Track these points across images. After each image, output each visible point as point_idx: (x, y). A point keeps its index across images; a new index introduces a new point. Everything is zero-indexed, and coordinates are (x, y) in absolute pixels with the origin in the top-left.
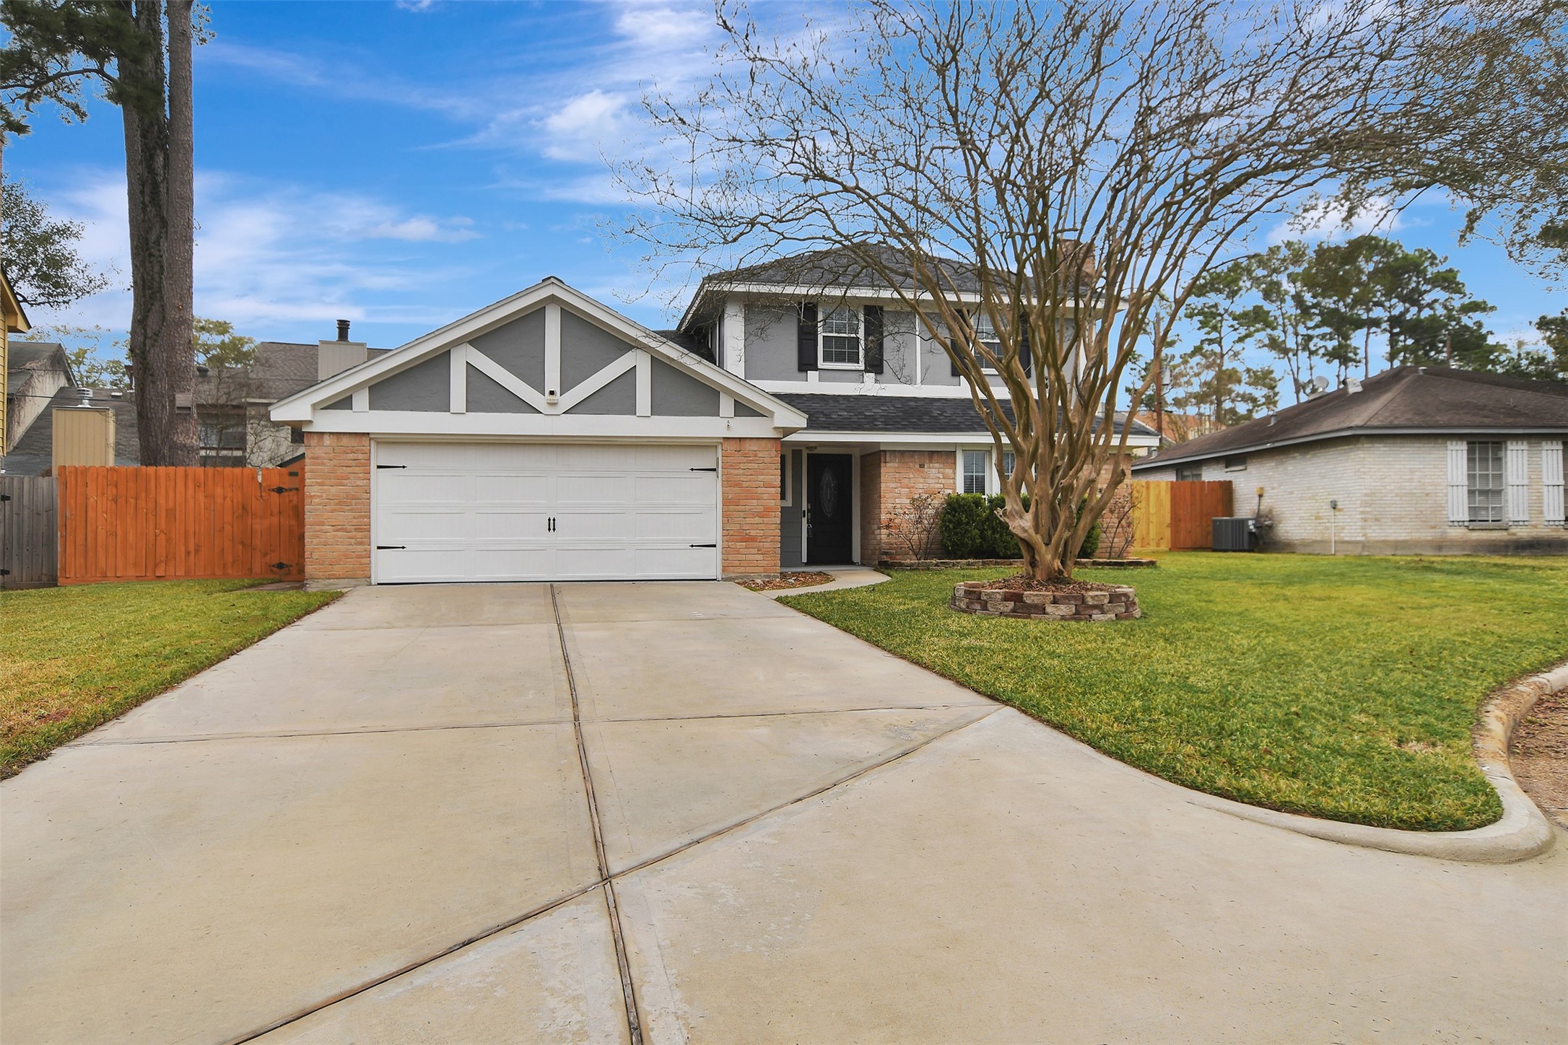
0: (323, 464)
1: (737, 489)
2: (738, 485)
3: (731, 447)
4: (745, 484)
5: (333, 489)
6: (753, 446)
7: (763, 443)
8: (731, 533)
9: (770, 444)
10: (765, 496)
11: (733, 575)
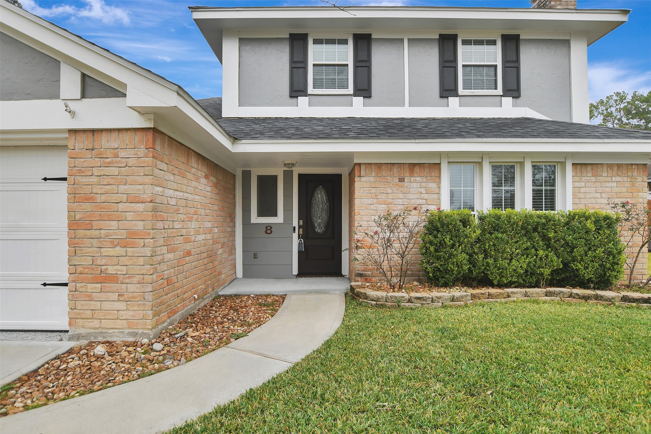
1: (88, 206)
2: (88, 199)
3: (81, 143)
4: (100, 199)
6: (113, 142)
7: (127, 136)
8: (80, 269)
9: (138, 136)
10: (129, 216)
11: (83, 331)
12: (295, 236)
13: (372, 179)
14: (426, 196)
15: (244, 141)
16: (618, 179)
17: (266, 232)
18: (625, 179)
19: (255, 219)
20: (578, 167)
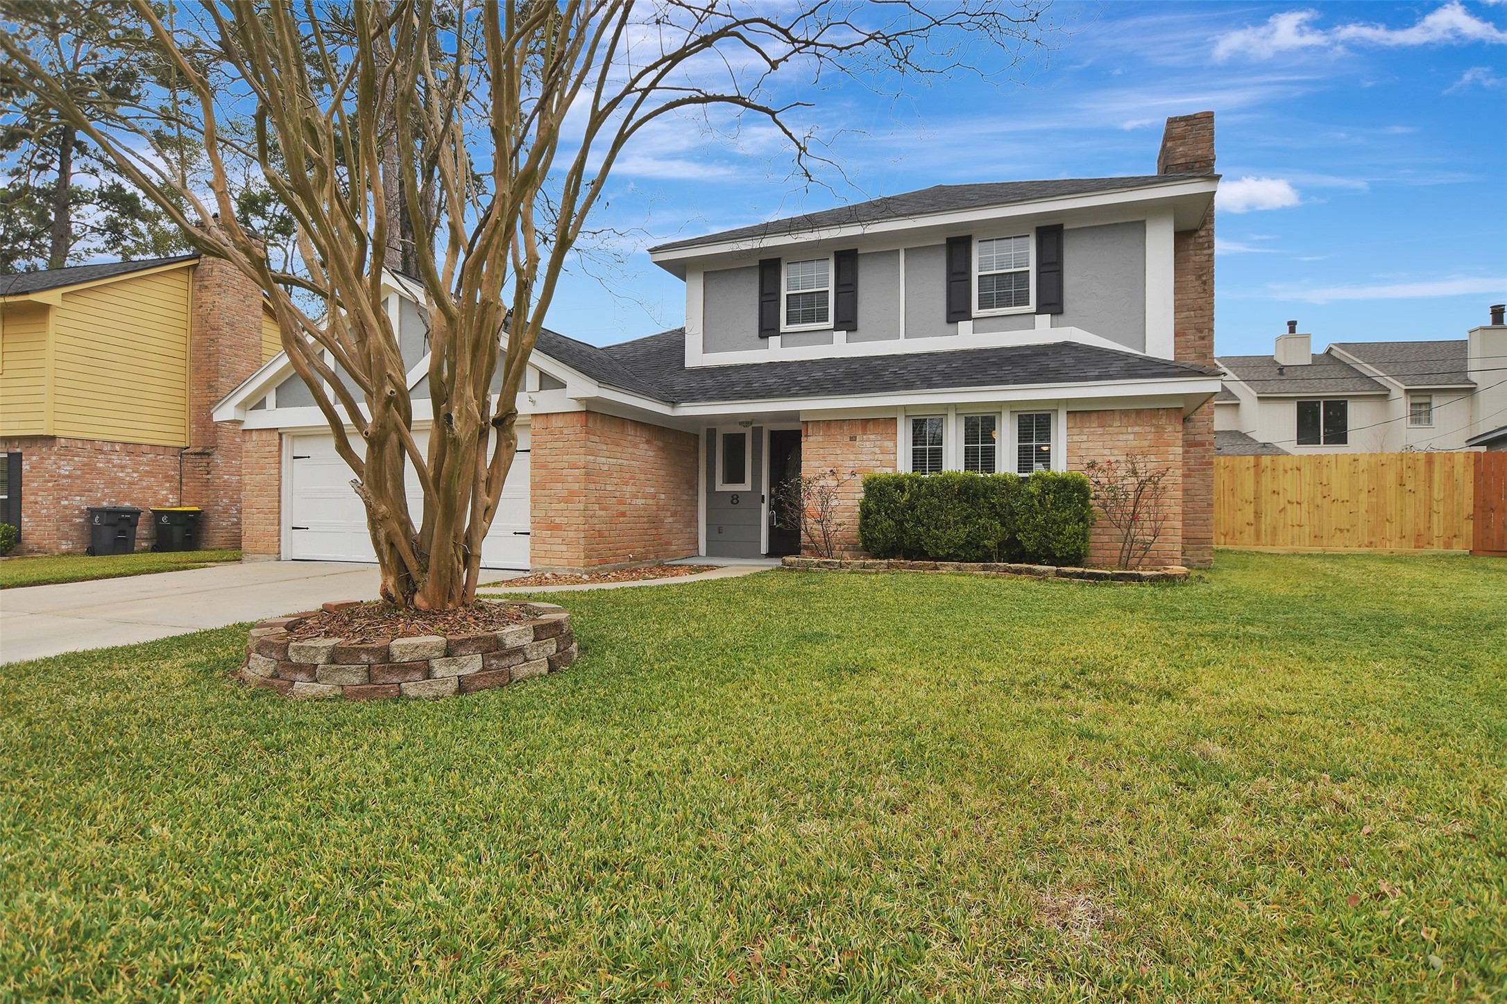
0: (251, 457)
1: (543, 472)
2: (544, 467)
3: (538, 424)
4: (551, 466)
5: (258, 478)
6: (559, 423)
7: (568, 418)
8: (537, 519)
9: (576, 418)
10: (570, 479)
11: (539, 567)
12: (764, 507)
13: (820, 439)
14: (880, 457)
15: (683, 404)
16: (1137, 429)
17: (732, 502)
18: (1148, 429)
19: (720, 487)
20: (1078, 415)
